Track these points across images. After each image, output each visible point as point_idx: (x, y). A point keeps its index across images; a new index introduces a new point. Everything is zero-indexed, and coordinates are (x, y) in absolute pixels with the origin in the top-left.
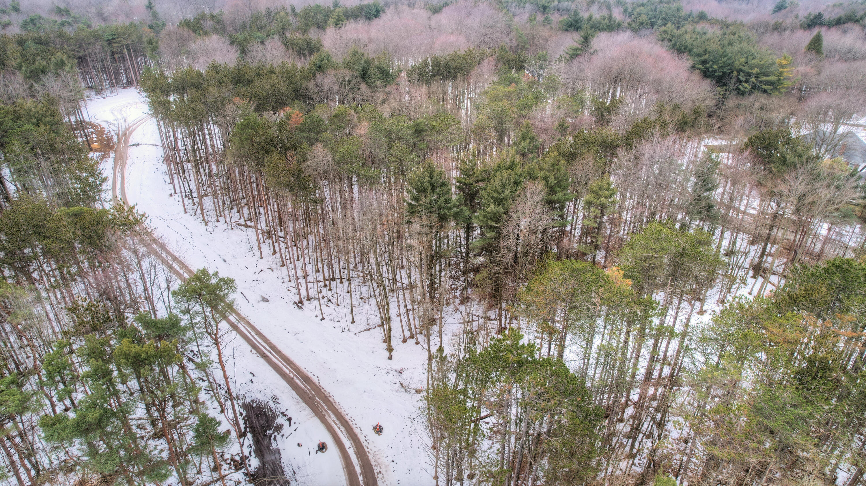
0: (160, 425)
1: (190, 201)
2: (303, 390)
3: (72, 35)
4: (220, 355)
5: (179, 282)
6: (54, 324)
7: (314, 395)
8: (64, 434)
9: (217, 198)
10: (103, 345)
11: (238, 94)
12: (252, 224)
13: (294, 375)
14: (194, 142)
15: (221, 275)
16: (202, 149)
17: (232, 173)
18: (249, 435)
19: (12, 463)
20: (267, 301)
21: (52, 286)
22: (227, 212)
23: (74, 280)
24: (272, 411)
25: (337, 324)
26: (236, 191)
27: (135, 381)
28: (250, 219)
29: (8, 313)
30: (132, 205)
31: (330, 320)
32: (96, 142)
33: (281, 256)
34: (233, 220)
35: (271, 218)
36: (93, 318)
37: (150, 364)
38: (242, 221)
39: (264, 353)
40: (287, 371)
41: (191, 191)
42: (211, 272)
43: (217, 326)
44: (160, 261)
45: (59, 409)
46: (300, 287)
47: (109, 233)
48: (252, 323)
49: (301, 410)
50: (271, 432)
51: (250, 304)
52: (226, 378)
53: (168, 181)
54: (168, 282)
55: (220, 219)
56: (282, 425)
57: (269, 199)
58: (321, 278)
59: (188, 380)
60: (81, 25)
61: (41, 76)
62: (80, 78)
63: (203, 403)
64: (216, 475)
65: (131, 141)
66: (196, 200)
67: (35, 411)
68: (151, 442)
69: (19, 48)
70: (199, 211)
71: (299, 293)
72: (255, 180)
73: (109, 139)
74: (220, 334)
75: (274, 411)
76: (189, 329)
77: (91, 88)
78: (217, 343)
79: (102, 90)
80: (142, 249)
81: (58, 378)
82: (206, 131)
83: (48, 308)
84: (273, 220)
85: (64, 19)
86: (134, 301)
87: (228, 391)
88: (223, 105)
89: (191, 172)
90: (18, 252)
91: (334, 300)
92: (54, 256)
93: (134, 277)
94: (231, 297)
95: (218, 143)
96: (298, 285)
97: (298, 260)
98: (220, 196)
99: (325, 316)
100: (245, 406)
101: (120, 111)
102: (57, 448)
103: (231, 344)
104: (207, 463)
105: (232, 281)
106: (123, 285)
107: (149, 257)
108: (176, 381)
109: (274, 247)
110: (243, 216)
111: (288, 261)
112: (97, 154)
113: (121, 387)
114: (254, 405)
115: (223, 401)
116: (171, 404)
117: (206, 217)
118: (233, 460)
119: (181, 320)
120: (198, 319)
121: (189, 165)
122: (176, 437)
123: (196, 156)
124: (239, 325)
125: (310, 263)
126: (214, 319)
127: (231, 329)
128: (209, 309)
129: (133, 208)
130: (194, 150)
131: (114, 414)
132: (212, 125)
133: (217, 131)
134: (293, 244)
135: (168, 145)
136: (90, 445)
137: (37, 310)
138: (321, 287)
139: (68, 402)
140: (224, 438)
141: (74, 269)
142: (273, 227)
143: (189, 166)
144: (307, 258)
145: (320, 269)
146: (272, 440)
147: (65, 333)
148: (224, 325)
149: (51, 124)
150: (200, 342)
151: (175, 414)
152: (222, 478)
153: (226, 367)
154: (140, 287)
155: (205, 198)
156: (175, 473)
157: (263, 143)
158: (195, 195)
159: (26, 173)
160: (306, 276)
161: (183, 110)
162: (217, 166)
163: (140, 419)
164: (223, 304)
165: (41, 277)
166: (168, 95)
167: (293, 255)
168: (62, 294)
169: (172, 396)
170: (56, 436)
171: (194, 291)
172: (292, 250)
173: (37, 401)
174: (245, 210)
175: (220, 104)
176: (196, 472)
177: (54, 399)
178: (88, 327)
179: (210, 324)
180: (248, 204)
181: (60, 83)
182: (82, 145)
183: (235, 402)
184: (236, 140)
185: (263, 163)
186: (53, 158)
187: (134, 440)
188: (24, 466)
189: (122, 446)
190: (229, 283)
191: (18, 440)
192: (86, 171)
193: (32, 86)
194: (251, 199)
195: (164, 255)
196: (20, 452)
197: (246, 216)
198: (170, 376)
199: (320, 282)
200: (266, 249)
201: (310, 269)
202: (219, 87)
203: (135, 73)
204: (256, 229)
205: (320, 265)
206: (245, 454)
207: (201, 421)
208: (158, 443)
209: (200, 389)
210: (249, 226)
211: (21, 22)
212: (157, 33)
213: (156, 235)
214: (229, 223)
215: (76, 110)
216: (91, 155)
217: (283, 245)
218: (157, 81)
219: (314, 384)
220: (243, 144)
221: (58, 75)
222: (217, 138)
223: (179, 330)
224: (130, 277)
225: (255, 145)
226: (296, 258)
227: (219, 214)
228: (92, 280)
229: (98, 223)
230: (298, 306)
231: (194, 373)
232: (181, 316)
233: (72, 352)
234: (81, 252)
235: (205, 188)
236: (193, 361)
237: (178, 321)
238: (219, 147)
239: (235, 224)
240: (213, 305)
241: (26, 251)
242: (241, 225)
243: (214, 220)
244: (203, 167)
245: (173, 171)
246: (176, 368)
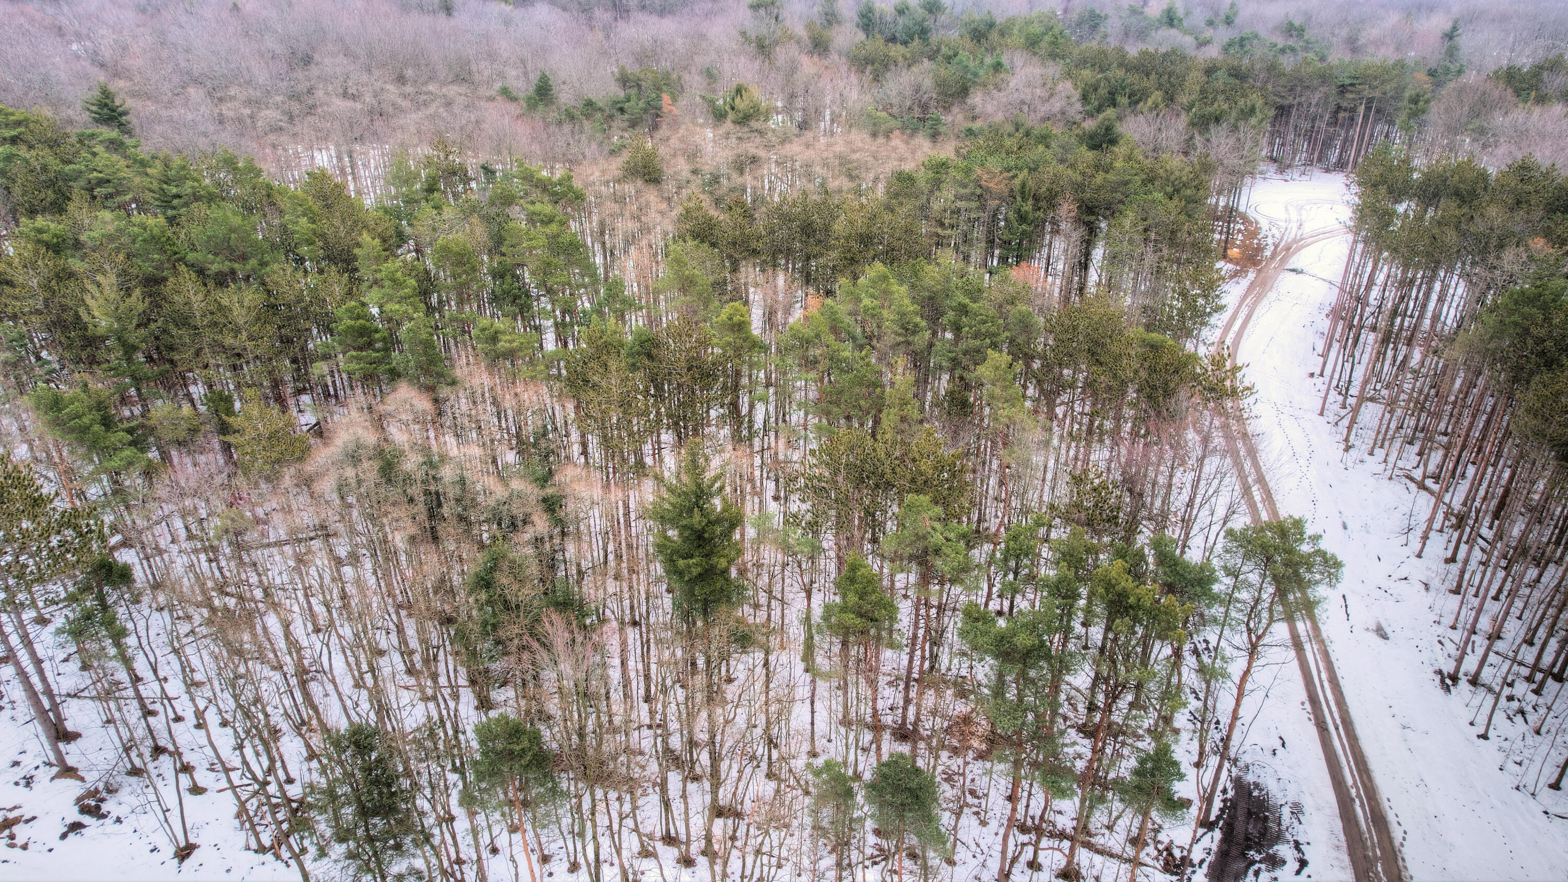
0: (1097, 718)
1: (1341, 398)
2: (1360, 833)
3: (1288, 69)
4: (1247, 673)
5: (1248, 520)
6: (1047, 489)
7: (1376, 858)
8: (980, 641)
9: (1392, 412)
10: (1088, 551)
11: (1547, 234)
12: (1436, 488)
13: (1358, 795)
14: (1402, 298)
15: (1323, 545)
16: (1411, 316)
17: (1447, 379)
18: (1217, 834)
19: (915, 637)
20: (1385, 637)
21: (1070, 434)
22: (1397, 444)
23: (1101, 441)
24: (1279, 824)
25: (1511, 766)
26: (1438, 416)
27: (1102, 631)
28: (1436, 478)
29: (1005, 444)
30: (1239, 364)
31: (1500, 749)
32: (1239, 247)
33: (1463, 572)
34: (1400, 464)
35: (1482, 492)
36: (1096, 506)
37: (1136, 620)
38: (1418, 474)
39: (1324, 722)
40: (1350, 781)
41: (1350, 382)
42: (1309, 530)
43: (1269, 625)
44: (1234, 471)
45: (994, 605)
46: (1469, 650)
47: (1183, 393)
48: (1333, 659)
49: (1335, 863)
50: (1258, 857)
51: (1348, 624)
52: (1235, 717)
53: (1320, 349)
54: (1231, 511)
55: (1377, 451)
56: (1284, 862)
57: (1499, 455)
58: (1530, 659)
59: (1175, 680)
60: (1311, 55)
61: (1211, 126)
62: (1264, 142)
63: (1176, 732)
64: (1130, 851)
65: (1293, 263)
66: (1351, 401)
67: (968, 589)
68: (1072, 732)
69: (1205, 78)
70: (1346, 422)
71: (1460, 661)
72: (1489, 409)
73: (1260, 249)
74: (1266, 640)
75: (1283, 827)
76: (1221, 602)
77: (1274, 160)
78: (1253, 650)
79: (1289, 166)
80: (1218, 440)
81: (1012, 564)
82: (1437, 286)
83: (1051, 463)
84: (1484, 499)
85: (1291, 42)
86: (1164, 515)
87: (1226, 740)
88: (1501, 246)
89: (1368, 349)
90: (1057, 369)
91: (1532, 718)
92: (1095, 394)
93: (1183, 478)
94: (1321, 591)
95: (1450, 316)
96: (1466, 643)
97: (1496, 598)
98: (1399, 412)
99: (1491, 734)
100: (1238, 783)
101: (1300, 208)
102: (964, 654)
103: (1276, 668)
104: (1128, 822)
105: (1338, 565)
106: (1161, 480)
107: (1223, 457)
108: (1157, 668)
109: (1457, 548)
110: (1426, 466)
111: (1472, 591)
112: (1230, 266)
113: (1078, 629)
114: (1256, 793)
115: (1207, 749)
116: (1130, 698)
117: (1352, 437)
118: (1168, 849)
119: (1216, 580)
120: (1244, 595)
121: (1372, 336)
122: (1108, 751)
123: (1392, 324)
124: (1307, 647)
125: (1520, 618)
126: (1271, 610)
127: (1289, 643)
128: (1271, 590)
129: (1240, 368)
130: (1394, 313)
131: (1048, 657)
132: (1456, 278)
133: (1460, 291)
134: (1503, 563)
135: (1352, 287)
136: (1001, 676)
137: (1037, 459)
138: (1518, 674)
139: (1006, 604)
140: (1176, 806)
141: (1108, 425)
142: (1478, 511)
143: (1370, 339)
144: (1519, 604)
145: (1538, 642)
146: (1251, 872)
147: (1052, 507)
148: (1281, 630)
149: (1190, 200)
150: (1227, 632)
151: (1126, 718)
152: (1136, 862)
153: (1245, 701)
154: (1185, 497)
155: (1369, 404)
156: (1077, 800)
157: (1549, 344)
158: (1354, 391)
159: (1122, 262)
160: (1495, 636)
161: (1414, 235)
162: (1425, 356)
163: (1078, 690)
164: (1298, 595)
165: (1065, 416)
166: (1397, 201)
167: (1490, 582)
168: (1077, 452)
169: (1139, 687)
170: (971, 636)
171: (1264, 547)
172: (1494, 574)
173: (976, 578)
174: (1436, 457)
175: (1494, 242)
176: (1106, 822)
177: (995, 590)
178: (1083, 516)
179: (1258, 615)
180: (1447, 448)
181: (1231, 141)
182: (1214, 245)
183: (1227, 765)
184: (1492, 319)
185: (1528, 382)
186: (1165, 252)
187: (1055, 713)
188: (923, 650)
189: (1034, 709)
190: (1331, 565)
191: (933, 611)
192: (1201, 287)
193: (1192, 138)
194: (1459, 441)
195: (1248, 465)
196: (928, 630)
197: (1432, 468)
198: (1153, 656)
199: (1521, 664)
200: (1438, 546)
201: (1514, 629)
202: (1512, 210)
203: (1358, 151)
204: (1439, 499)
205: (1542, 633)
206: (1192, 856)
207: (1156, 754)
208: (1079, 740)
209: (1185, 705)
210: (1425, 488)
211: (1226, 40)
212: (1438, 85)
213: (1252, 427)
214: (1391, 466)
215: (1234, 188)
216: (1219, 264)
217: (1477, 555)
218: (1391, 171)
219: (1390, 840)
220: (1502, 332)
221: (1235, 128)
222: (1454, 304)
223: (1205, 594)
224: (1178, 474)
225: (1530, 341)
226: (1493, 592)
227: (1381, 440)
228: (1124, 451)
229: (1176, 372)
230: (1442, 681)
231: (1189, 676)
232: (1220, 574)
233: (1046, 540)
234: (1132, 405)
235: (1378, 386)
236: (1198, 655)
237: (1212, 579)
238: (1449, 322)
239: (1401, 473)
240: (1282, 587)
241: (1065, 372)
242: (1412, 479)
243: (1366, 448)
244: (1395, 349)
245: (1337, 336)
246: (1168, 651)
